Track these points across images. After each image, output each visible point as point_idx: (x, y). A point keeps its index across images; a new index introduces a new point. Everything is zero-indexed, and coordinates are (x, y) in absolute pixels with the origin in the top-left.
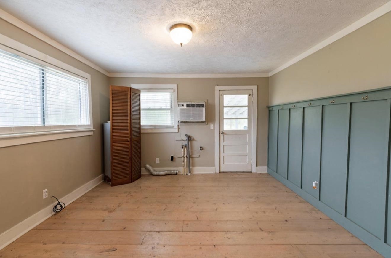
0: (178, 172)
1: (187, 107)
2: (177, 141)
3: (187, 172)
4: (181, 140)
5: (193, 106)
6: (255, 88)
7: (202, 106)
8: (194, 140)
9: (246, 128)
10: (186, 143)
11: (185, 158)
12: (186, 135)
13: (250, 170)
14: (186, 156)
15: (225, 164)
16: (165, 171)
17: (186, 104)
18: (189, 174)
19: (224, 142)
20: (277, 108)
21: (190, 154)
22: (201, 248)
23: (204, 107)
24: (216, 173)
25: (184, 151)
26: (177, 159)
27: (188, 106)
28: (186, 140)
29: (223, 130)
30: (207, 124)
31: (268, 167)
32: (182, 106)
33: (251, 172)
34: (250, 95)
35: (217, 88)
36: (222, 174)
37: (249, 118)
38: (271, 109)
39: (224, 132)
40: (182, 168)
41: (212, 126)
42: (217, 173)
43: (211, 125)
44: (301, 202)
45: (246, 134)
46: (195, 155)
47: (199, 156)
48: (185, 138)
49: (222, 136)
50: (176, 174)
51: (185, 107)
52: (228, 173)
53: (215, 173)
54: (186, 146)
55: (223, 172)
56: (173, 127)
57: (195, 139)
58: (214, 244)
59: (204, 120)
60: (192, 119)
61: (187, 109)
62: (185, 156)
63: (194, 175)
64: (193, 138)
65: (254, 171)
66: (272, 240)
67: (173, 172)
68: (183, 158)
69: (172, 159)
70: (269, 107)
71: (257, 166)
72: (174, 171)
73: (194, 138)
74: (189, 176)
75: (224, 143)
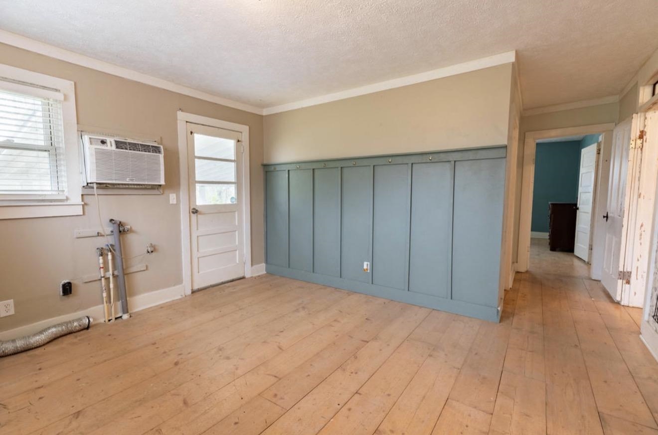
0: (91, 320)
1: (117, 147)
2: (78, 238)
3: (116, 313)
4: (97, 234)
5: (134, 147)
6: (245, 129)
7: (156, 150)
8: (130, 231)
9: (234, 200)
10: (111, 240)
11: (109, 278)
12: (111, 220)
13: (241, 275)
14: (113, 275)
15: (201, 273)
16: (49, 328)
17: (112, 140)
18: (125, 317)
19: (197, 229)
20: (287, 168)
21: (124, 267)
22: (350, 410)
23: (160, 152)
24: (186, 296)
25: (106, 262)
26: (80, 289)
27: (119, 145)
28: (109, 232)
29: (197, 206)
30: (162, 192)
31: (267, 262)
32: (100, 143)
33: (243, 278)
34: (238, 141)
35: (182, 116)
36: (197, 295)
37: (238, 183)
38: (272, 168)
39: (199, 210)
40: (101, 306)
41: (173, 198)
42: (189, 295)
43: (171, 195)
44: (349, 294)
45: (235, 212)
46: (136, 266)
47: (147, 266)
48: (108, 229)
49: (194, 216)
50: (88, 327)
51: (111, 147)
52: (208, 290)
53: (184, 296)
54: (111, 249)
55: (199, 290)
56: (67, 199)
57: (133, 228)
58: (355, 392)
59: (162, 182)
60: (132, 180)
61: (115, 153)
62: (110, 274)
63: (139, 314)
64: (129, 227)
65: (248, 275)
66: (388, 345)
67: (75, 324)
68: (103, 279)
69: (67, 289)
70: (265, 166)
71: (252, 265)
72: (79, 319)
73: (131, 228)
74: (127, 320)
75: (199, 231)
